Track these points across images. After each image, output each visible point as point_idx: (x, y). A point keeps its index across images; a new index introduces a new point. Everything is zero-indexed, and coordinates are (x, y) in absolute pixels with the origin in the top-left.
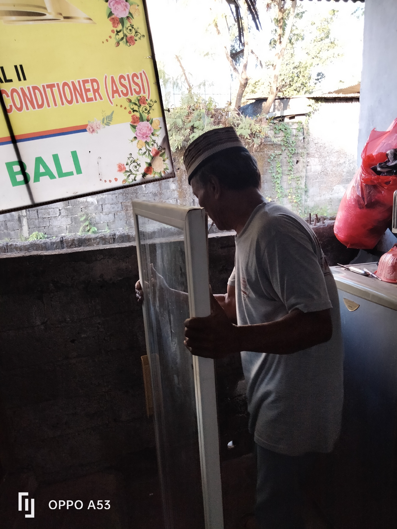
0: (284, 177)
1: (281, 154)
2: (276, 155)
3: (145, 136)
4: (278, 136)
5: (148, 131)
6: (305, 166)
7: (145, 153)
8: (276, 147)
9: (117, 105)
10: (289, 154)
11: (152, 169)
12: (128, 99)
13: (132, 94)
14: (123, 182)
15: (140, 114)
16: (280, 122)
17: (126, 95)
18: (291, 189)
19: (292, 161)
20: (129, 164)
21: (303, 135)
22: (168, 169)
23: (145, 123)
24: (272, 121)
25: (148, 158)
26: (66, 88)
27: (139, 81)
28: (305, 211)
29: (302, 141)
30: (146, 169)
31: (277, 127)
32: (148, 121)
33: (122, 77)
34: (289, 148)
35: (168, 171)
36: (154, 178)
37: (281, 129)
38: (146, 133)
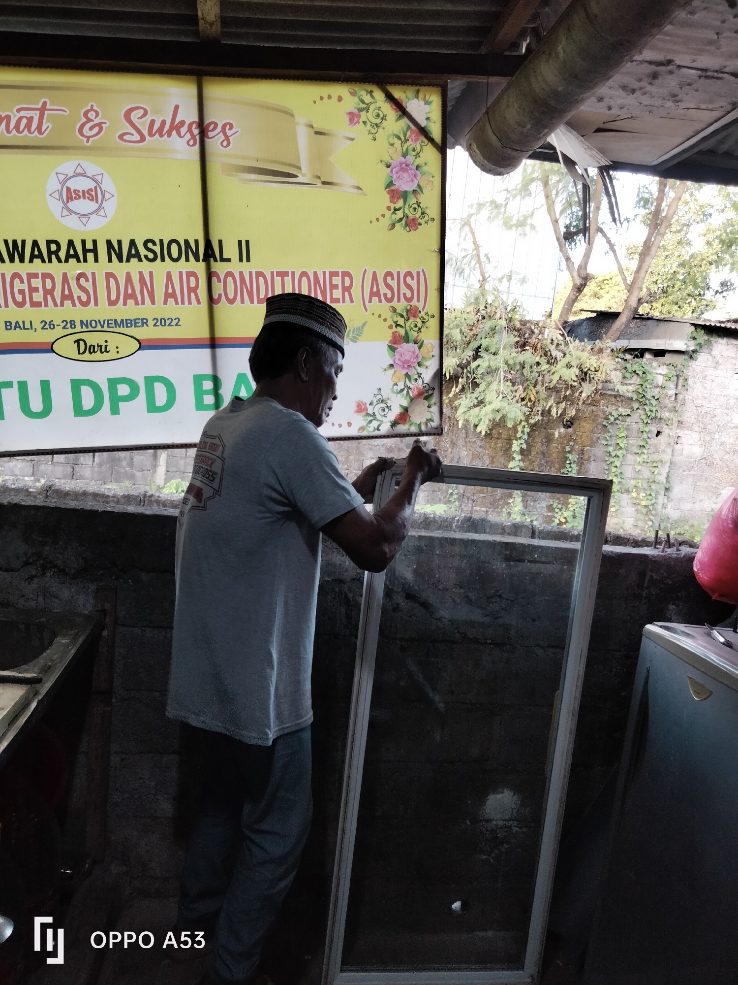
0: (629, 456)
1: (628, 415)
2: (619, 415)
3: (407, 364)
4: (627, 382)
5: (412, 359)
6: (672, 444)
7: (402, 390)
8: (622, 401)
9: (373, 314)
10: (644, 417)
11: (408, 417)
12: (392, 307)
13: (399, 301)
14: (359, 430)
15: (406, 331)
16: (636, 359)
17: (390, 300)
18: (640, 481)
19: (647, 431)
20: (374, 405)
21: (676, 388)
22: (433, 421)
23: (411, 346)
24: (621, 355)
25: (405, 399)
26: (304, 279)
27: (413, 284)
28: (659, 525)
29: (673, 398)
30: (398, 415)
31: (628, 366)
32: (416, 343)
33: (389, 274)
34: (645, 407)
35: (432, 423)
36: (409, 432)
37: (635, 371)
38: (409, 361)
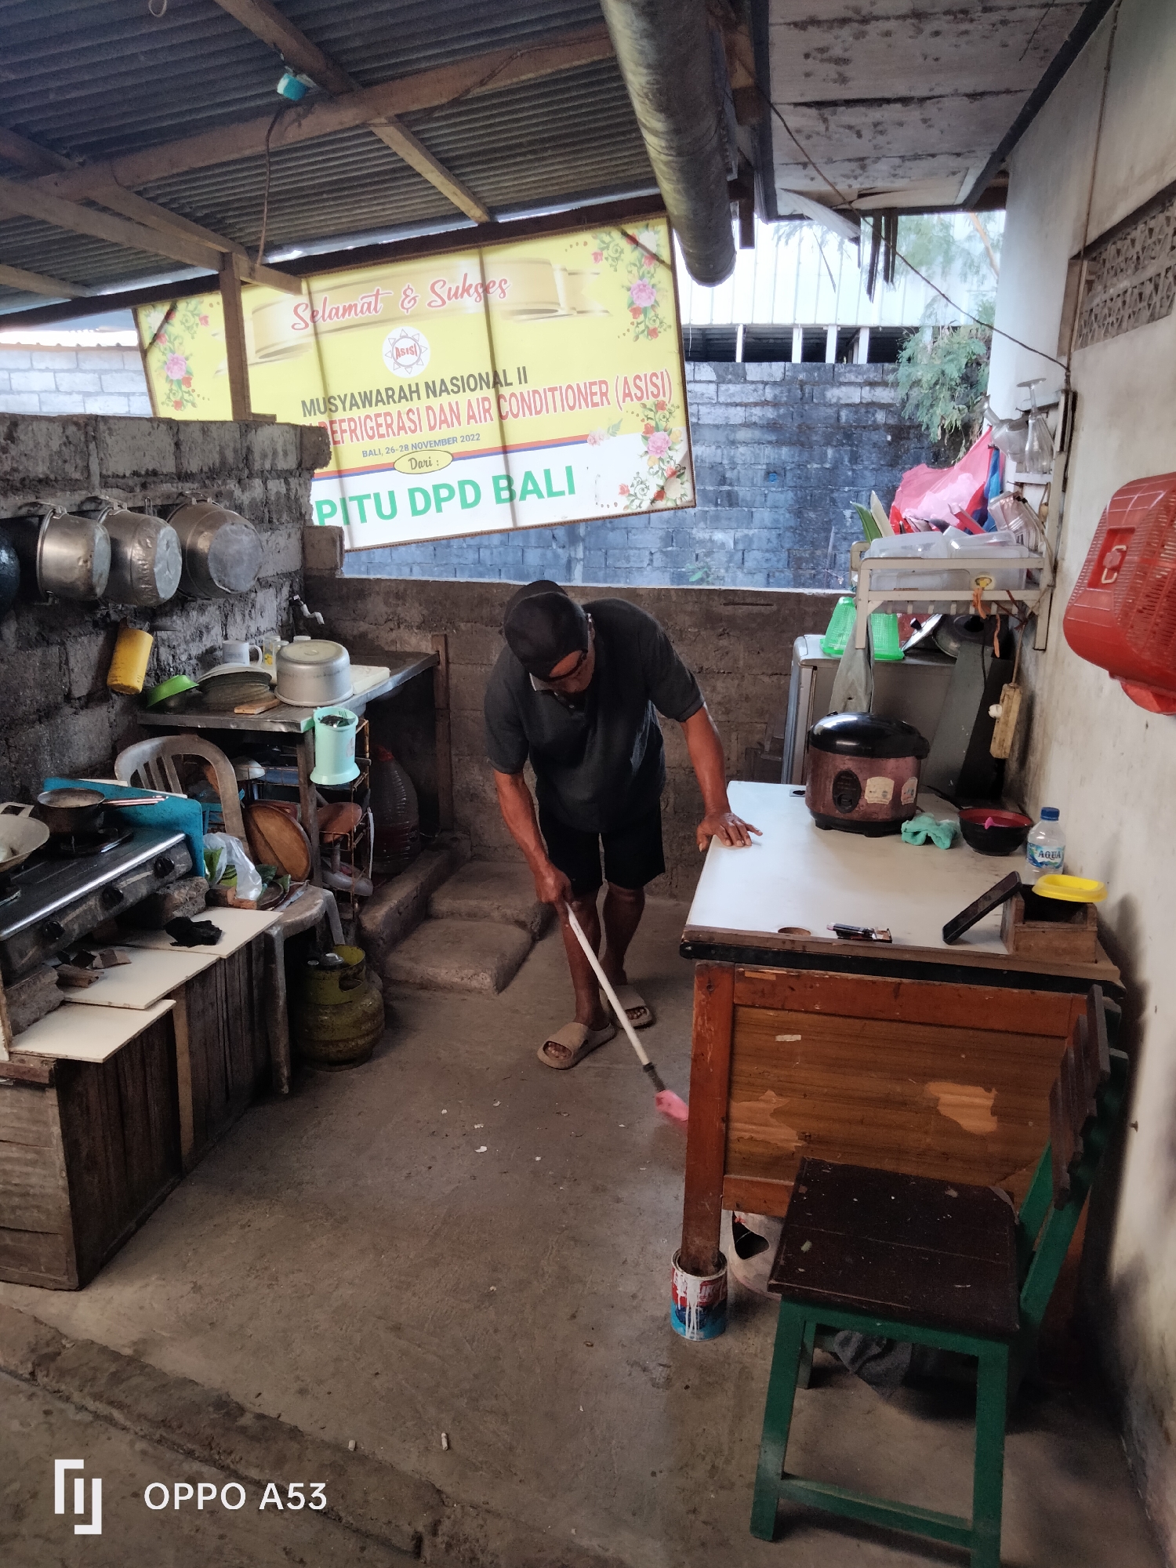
3: (659, 450)
5: (664, 444)
7: (657, 472)
9: (628, 412)
11: (665, 495)
12: (642, 404)
13: (648, 398)
14: (624, 508)
15: (656, 422)
17: (639, 399)
20: (635, 486)
22: (687, 496)
23: (661, 434)
25: (661, 479)
26: (570, 391)
27: (659, 382)
30: (656, 494)
32: (665, 430)
33: (638, 377)
35: (685, 498)
36: (666, 507)
38: (661, 447)
